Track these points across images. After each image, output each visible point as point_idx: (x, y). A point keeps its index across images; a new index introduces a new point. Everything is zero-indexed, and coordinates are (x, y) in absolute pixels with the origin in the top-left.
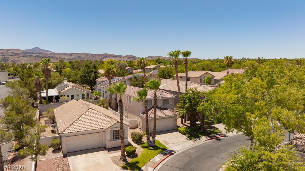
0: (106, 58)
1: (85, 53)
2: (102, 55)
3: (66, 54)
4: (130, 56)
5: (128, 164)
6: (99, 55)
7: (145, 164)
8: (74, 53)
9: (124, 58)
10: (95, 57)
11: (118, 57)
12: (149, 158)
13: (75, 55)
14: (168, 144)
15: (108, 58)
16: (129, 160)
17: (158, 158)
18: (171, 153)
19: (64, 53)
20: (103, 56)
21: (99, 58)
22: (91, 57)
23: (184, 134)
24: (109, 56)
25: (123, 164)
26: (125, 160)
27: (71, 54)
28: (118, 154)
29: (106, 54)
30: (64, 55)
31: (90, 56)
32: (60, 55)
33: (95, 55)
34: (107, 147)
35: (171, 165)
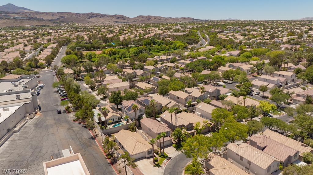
0: (92, 18)
1: (69, 13)
2: (88, 14)
3: (47, 13)
4: (118, 15)
5: (156, 164)
6: (84, 14)
7: (161, 164)
8: (56, 12)
9: (112, 17)
10: (80, 17)
11: (105, 17)
12: (163, 161)
13: (57, 15)
14: (168, 154)
15: (95, 18)
16: (156, 163)
17: (165, 161)
18: (170, 158)
19: (44, 13)
20: (89, 16)
21: (83, 18)
22: (76, 17)
23: (175, 148)
24: (96, 15)
25: (154, 164)
26: (155, 163)
27: (53, 14)
28: (152, 160)
29: (92, 13)
30: (44, 14)
31: (75, 15)
32: (40, 15)
33: (79, 14)
34: (146, 157)
35: (170, 164)
